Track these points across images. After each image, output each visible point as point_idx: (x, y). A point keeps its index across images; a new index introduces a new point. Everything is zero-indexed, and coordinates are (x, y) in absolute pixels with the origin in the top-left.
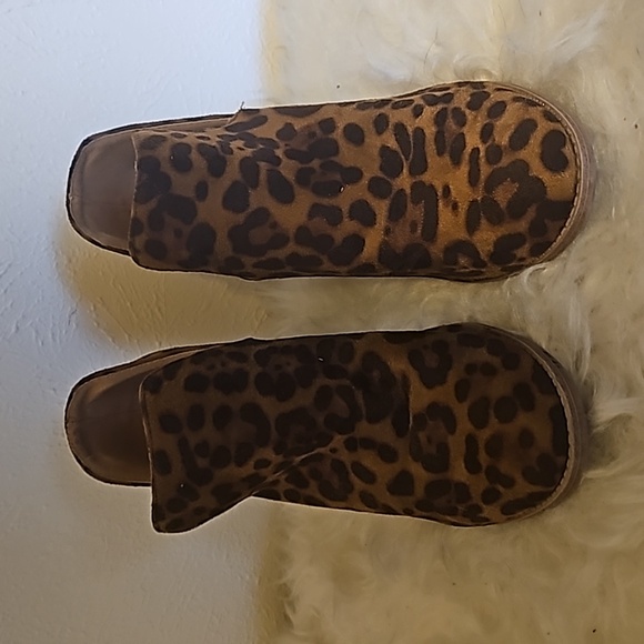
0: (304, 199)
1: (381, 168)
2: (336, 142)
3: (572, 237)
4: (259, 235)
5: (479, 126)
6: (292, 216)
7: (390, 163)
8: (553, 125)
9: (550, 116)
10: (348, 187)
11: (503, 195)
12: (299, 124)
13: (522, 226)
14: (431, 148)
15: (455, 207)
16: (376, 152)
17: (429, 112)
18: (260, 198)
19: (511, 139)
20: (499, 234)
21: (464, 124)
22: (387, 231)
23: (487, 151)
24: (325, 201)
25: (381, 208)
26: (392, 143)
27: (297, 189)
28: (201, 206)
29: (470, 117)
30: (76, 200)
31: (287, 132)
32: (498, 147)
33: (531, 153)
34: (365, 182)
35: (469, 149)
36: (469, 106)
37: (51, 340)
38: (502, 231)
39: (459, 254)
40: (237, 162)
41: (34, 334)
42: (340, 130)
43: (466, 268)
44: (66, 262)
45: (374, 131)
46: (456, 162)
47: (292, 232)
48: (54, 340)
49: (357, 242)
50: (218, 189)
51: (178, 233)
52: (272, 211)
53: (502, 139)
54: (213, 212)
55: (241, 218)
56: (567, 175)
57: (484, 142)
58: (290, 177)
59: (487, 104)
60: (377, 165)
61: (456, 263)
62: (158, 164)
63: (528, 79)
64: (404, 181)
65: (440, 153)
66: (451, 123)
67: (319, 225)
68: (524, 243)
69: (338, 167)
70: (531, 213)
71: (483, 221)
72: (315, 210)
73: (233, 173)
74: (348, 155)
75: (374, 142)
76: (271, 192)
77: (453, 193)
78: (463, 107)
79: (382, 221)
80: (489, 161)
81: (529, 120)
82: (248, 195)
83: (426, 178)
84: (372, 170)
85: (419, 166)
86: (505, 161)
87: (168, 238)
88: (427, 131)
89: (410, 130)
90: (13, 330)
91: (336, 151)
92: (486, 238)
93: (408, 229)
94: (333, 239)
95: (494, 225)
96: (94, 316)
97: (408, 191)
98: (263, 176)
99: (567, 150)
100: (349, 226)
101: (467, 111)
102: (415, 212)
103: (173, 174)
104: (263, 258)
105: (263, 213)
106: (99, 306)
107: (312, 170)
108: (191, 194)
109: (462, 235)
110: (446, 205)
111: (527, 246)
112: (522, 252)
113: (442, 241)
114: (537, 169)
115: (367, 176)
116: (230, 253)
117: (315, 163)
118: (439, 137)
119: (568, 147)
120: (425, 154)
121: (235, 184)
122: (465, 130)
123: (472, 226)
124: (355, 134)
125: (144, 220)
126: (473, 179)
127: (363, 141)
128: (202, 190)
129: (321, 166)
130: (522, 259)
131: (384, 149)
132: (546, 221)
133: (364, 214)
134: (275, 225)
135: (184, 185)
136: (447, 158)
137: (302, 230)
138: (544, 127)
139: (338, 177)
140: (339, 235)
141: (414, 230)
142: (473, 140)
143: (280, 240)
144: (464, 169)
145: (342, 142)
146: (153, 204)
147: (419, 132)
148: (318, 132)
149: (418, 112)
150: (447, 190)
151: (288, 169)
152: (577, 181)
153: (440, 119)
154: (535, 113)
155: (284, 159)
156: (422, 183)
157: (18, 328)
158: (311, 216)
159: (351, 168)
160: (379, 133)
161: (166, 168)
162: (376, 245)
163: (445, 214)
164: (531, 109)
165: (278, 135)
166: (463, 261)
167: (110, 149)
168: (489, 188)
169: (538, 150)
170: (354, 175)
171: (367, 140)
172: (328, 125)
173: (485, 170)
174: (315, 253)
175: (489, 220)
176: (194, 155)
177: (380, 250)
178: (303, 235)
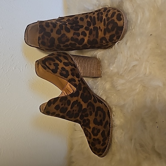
0: (72, 32)
1: (87, 25)
2: (78, 21)
3: (124, 34)
4: (64, 39)
5: (105, 14)
6: (70, 35)
7: (89, 24)
8: (119, 12)
9: (118, 11)
10: (81, 29)
11: (110, 27)
12: (71, 19)
13: (114, 32)
14: (96, 20)
15: (101, 30)
16: (86, 22)
17: (96, 13)
18: (63, 32)
19: (111, 16)
20: (110, 35)
21: (102, 15)
22: (89, 37)
23: (107, 19)
24: (76, 32)
25: (87, 32)
26: (89, 20)
27: (71, 30)
28: (52, 34)
29: (104, 13)
30: (26, 38)
31: (68, 20)
32: (109, 17)
33: (115, 18)
34: (84, 28)
35: (103, 19)
36: (103, 11)
37: (22, 70)
38: (110, 34)
39: (103, 40)
40: (58, 25)
41: (18, 69)
42: (79, 19)
43: (105, 43)
44: (24, 54)
45: (85, 18)
46: (101, 22)
47: (70, 38)
48: (23, 71)
49: (83, 40)
50: (55, 30)
51: (48, 40)
52: (66, 34)
53: (109, 16)
54: (54, 35)
55: (60, 36)
56: (122, 21)
57: (106, 17)
58: (69, 27)
59: (107, 10)
60: (86, 25)
61: (103, 42)
62: (43, 26)
63: (115, 6)
64: (92, 27)
65: (98, 21)
66: (100, 15)
67: (75, 37)
68: (115, 36)
69: (79, 25)
70: (115, 30)
71: (107, 32)
72: (74, 34)
73: (58, 27)
74: (81, 23)
75: (86, 20)
76: (65, 30)
77: (101, 28)
78: (102, 12)
79: (88, 35)
80: (107, 21)
81: (114, 12)
82: (61, 31)
83: (96, 26)
84: (85, 25)
85: (95, 24)
86: (110, 20)
87: (46, 41)
88: (96, 17)
89: (92, 17)
90: (14, 68)
91: (78, 22)
92: (108, 36)
93: (93, 36)
94: (78, 39)
95: (109, 33)
96: (31, 66)
97: (93, 29)
98: (64, 27)
99: (122, 17)
100: (81, 36)
101: (103, 12)
102: (94, 33)
103: (46, 28)
104: (65, 44)
105: (64, 35)
106: (31, 63)
107: (74, 26)
108: (50, 31)
109: (103, 36)
110: (100, 30)
111: (116, 37)
112: (115, 38)
113: (99, 38)
114: (116, 21)
115: (84, 27)
116: (58, 44)
117: (74, 25)
118: (98, 18)
119: (122, 16)
120: (95, 21)
121: (58, 29)
122: (103, 15)
123: (105, 34)
124: (82, 19)
125: (41, 37)
126: (104, 25)
127: (83, 20)
128: (52, 31)
129: (75, 25)
130: (115, 40)
131: (88, 21)
132: (118, 31)
133: (84, 34)
134: (66, 37)
135: (48, 30)
136: (99, 21)
137: (72, 38)
138: (117, 13)
139: (79, 27)
140: (79, 38)
141: (94, 36)
142: (104, 17)
143: (68, 40)
144: (103, 22)
145: (79, 21)
146: (42, 34)
147: (94, 17)
148: (75, 19)
149: (94, 14)
150: (100, 27)
151: (69, 26)
152: (124, 23)
153: (98, 14)
154: (116, 11)
155: (68, 25)
156: (95, 27)
157: (15, 68)
158: (74, 35)
159: (81, 25)
160: (87, 18)
161: (45, 27)
162: (87, 40)
163: (100, 32)
164: (115, 10)
165: (67, 21)
166: (104, 42)
167: (33, 27)
168: (107, 26)
169: (116, 17)
170: (82, 27)
171: (84, 20)
172: (77, 18)
173: (106, 22)
174: (75, 43)
175: (108, 32)
176: (50, 24)
177: (88, 41)
178: (72, 39)
